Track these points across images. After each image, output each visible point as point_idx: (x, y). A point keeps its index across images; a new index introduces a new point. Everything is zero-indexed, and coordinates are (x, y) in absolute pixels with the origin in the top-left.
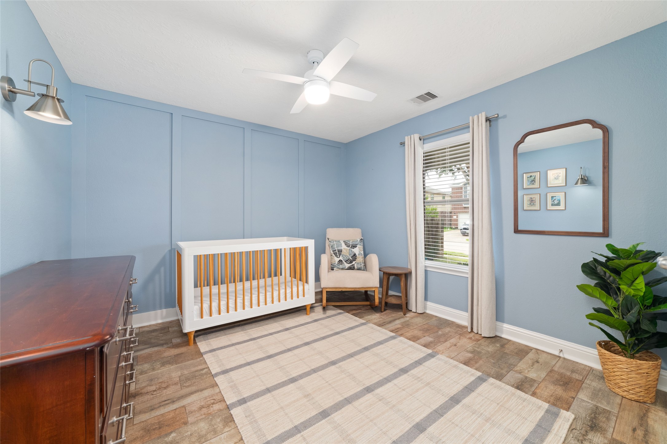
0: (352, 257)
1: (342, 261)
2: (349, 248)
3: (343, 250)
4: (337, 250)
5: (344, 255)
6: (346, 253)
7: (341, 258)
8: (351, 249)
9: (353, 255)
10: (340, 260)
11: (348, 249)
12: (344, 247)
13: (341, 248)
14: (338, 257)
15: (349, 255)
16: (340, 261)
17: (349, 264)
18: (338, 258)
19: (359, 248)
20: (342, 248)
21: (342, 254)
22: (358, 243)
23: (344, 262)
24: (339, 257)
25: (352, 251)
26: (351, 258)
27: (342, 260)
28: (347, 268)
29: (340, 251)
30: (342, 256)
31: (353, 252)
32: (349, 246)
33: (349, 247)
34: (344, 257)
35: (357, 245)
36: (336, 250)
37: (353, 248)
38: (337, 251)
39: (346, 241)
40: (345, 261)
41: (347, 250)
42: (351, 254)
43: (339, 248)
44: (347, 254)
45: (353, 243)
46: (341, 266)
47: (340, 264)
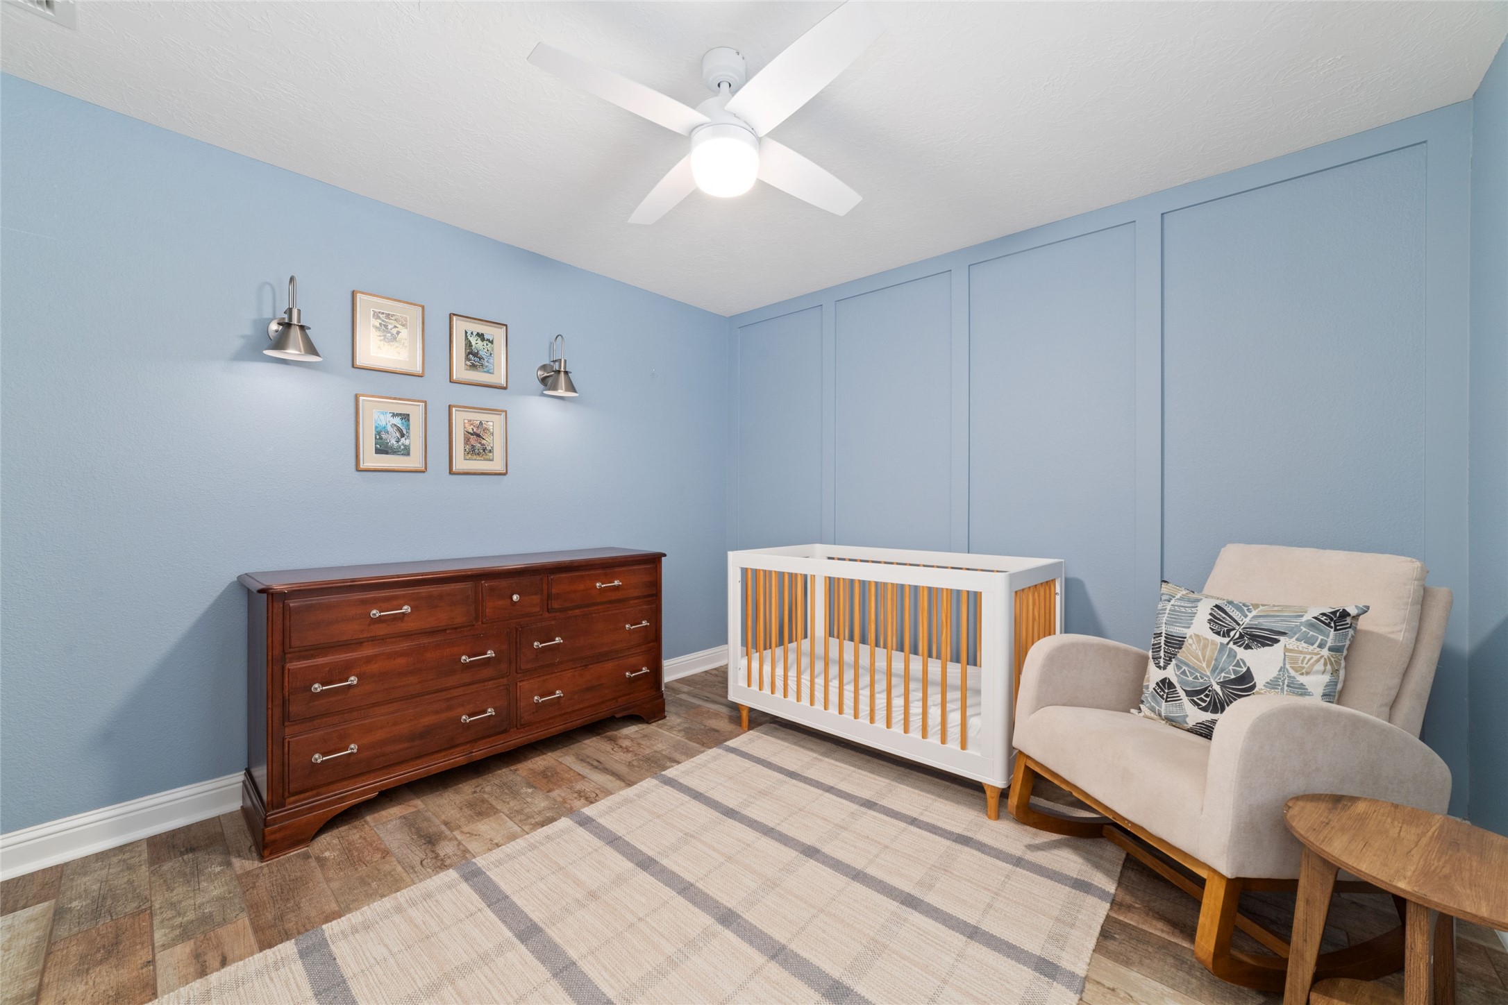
0: (1223, 684)
1: (1171, 685)
2: (1226, 640)
3: (1189, 641)
4: (1164, 635)
5: (1187, 665)
6: (1197, 658)
7: (1171, 673)
8: (1235, 647)
9: (1233, 677)
10: (1163, 681)
11: (1213, 643)
12: (1199, 627)
13: (1185, 630)
14: (1162, 664)
15: (1213, 671)
16: (1166, 684)
17: (1205, 709)
18: (1159, 667)
19: (1286, 650)
20: (1188, 633)
21: (1179, 656)
22: (1298, 628)
23: (1182, 694)
24: (1165, 668)
25: (1232, 655)
26: (1217, 688)
27: (1174, 680)
28: (1191, 723)
29: (1176, 643)
30: (1178, 667)
31: (1238, 665)
32: (1229, 631)
33: (1226, 634)
34: (1184, 673)
35: (1283, 634)
36: (1160, 635)
37: (1248, 647)
38: (1163, 639)
39: (1230, 603)
40: (1188, 693)
41: (1205, 647)
42: (1222, 671)
43: (1177, 630)
44: (1204, 665)
45: (1261, 620)
46: (1164, 707)
47: (1162, 697)
